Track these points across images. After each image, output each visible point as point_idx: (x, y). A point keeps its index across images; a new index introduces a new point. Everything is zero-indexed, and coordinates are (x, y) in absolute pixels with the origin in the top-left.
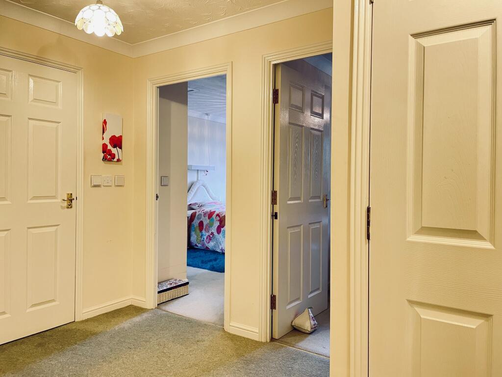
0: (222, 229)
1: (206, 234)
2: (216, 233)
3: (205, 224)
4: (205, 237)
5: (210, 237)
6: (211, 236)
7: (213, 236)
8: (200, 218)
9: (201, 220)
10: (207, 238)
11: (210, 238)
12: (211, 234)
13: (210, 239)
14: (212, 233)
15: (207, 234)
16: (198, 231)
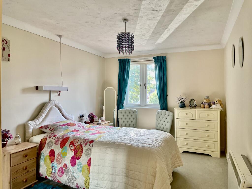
0: (77, 161)
1: (57, 166)
2: (69, 166)
3: (56, 153)
4: (57, 170)
5: (62, 169)
6: (64, 169)
7: (66, 168)
8: (51, 146)
9: (52, 148)
10: (59, 171)
11: (62, 171)
12: (64, 166)
13: (63, 173)
14: (66, 166)
15: (60, 166)
16: (48, 161)
